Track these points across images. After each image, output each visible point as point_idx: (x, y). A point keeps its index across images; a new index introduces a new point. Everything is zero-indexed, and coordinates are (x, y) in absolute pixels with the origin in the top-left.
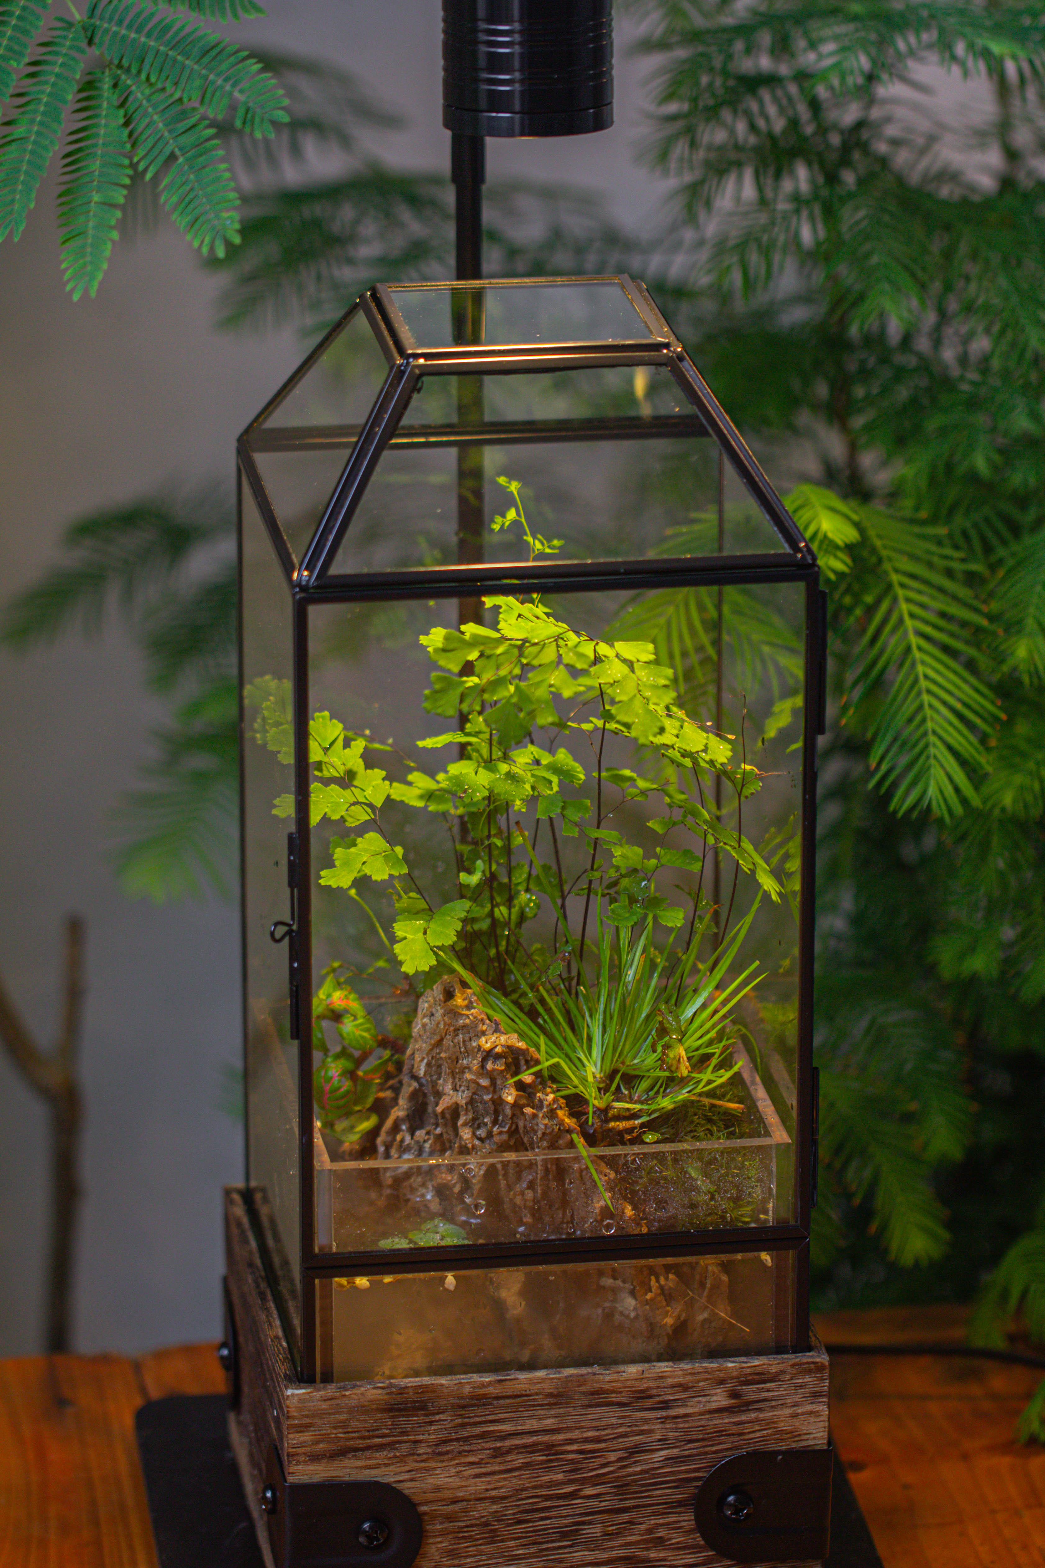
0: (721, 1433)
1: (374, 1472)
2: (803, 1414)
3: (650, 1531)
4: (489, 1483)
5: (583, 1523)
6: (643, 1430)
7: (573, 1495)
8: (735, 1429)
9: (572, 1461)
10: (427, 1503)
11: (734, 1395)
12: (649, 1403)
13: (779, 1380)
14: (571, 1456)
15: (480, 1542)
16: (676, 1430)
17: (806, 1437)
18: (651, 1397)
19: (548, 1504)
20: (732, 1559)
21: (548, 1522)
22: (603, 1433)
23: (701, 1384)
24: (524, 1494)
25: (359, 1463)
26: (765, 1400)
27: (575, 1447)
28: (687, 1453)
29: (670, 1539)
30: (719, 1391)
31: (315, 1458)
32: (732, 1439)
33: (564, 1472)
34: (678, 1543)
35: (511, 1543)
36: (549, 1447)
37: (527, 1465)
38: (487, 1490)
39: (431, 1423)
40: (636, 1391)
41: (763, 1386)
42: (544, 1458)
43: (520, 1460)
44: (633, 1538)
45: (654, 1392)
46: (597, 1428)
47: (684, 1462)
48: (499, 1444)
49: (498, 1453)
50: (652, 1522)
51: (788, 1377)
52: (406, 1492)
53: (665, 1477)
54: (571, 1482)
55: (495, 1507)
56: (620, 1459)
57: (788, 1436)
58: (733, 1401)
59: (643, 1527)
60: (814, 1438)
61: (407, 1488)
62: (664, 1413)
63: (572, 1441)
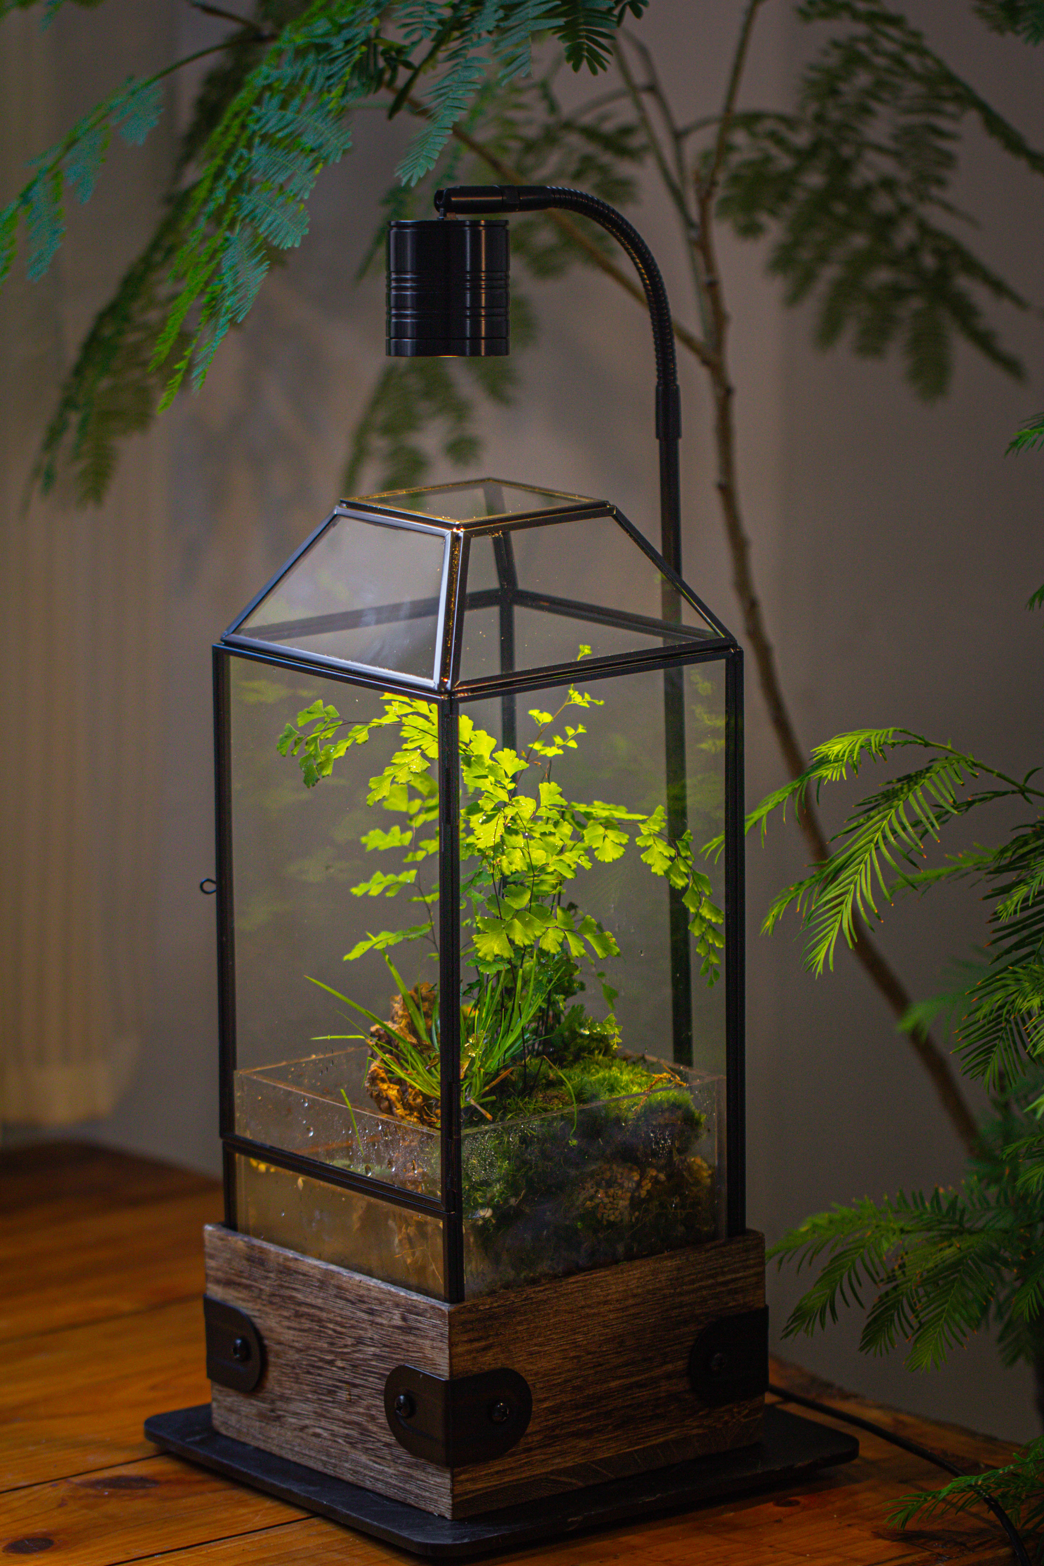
0: (398, 1346)
1: (244, 1304)
2: (436, 1348)
3: (368, 1408)
4: (294, 1335)
5: (337, 1387)
6: (363, 1327)
7: (331, 1363)
8: (404, 1346)
9: (331, 1337)
10: (268, 1338)
11: (404, 1319)
12: (364, 1306)
13: (424, 1317)
14: (330, 1332)
15: (292, 1380)
16: (377, 1333)
17: (438, 1367)
18: (364, 1302)
19: (320, 1364)
20: (406, 1448)
21: (321, 1378)
22: (345, 1321)
23: (388, 1303)
24: (311, 1352)
25: (236, 1294)
26: (418, 1329)
27: (331, 1326)
28: (383, 1354)
29: (378, 1419)
30: (396, 1312)
31: (218, 1282)
32: (403, 1353)
33: (328, 1343)
34: (381, 1423)
35: (306, 1388)
36: (320, 1321)
37: (309, 1330)
38: (293, 1341)
39: (267, 1278)
40: (358, 1295)
41: (417, 1317)
42: (317, 1328)
43: (307, 1325)
44: (361, 1410)
45: (366, 1299)
46: (341, 1316)
47: (382, 1360)
48: (298, 1308)
49: (298, 1315)
50: (370, 1401)
51: (429, 1315)
52: (258, 1326)
53: (374, 1368)
54: (331, 1352)
55: (297, 1356)
56: (353, 1345)
57: (430, 1362)
58: (404, 1323)
59: (365, 1403)
60: (443, 1370)
61: (258, 1322)
62: (371, 1318)
63: (331, 1321)
